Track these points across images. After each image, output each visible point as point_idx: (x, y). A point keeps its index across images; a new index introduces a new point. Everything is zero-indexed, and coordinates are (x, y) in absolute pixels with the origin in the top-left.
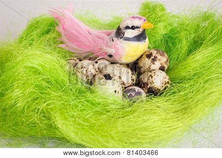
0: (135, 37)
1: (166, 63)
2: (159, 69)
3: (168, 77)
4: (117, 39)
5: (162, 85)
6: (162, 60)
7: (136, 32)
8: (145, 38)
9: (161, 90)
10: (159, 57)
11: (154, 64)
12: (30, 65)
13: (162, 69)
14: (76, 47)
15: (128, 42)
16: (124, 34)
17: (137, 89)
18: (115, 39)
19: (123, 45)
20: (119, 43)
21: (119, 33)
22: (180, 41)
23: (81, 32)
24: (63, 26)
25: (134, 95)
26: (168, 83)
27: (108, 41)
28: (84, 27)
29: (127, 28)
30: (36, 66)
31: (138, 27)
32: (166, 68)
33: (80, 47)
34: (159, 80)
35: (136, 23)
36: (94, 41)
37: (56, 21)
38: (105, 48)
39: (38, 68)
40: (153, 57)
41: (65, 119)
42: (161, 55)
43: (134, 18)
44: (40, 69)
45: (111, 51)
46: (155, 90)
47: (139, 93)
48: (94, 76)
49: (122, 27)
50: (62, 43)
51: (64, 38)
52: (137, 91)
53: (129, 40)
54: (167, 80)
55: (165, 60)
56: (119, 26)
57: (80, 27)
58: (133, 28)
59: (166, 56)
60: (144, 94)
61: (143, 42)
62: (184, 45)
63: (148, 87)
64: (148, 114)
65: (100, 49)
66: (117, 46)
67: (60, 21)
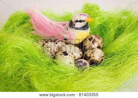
0: (82, 27)
1: (101, 43)
2: (97, 48)
3: (103, 53)
4: (70, 29)
5: (99, 58)
6: (99, 42)
7: (83, 24)
8: (88, 28)
9: (99, 61)
10: (97, 40)
11: (94, 44)
12: (16, 47)
13: (99, 47)
14: (43, 33)
15: (77, 30)
16: (74, 25)
17: (84, 61)
18: (69, 29)
19: (74, 32)
20: (72, 31)
21: (71, 25)
22: (110, 29)
23: (46, 23)
24: (34, 19)
25: (82, 65)
26: (103, 57)
27: (64, 29)
28: (48, 20)
29: (77, 21)
30: (19, 47)
31: (83, 21)
32: (101, 47)
33: (45, 33)
34: (97, 55)
35: (83, 18)
36: (55, 30)
37: (29, 16)
38: (62, 34)
39: (21, 48)
40: (93, 40)
41: (40, 82)
42: (98, 39)
43: (81, 15)
44: (22, 49)
45: (66, 36)
46: (95, 61)
47: (85, 64)
48: (56, 53)
49: (73, 20)
50: (33, 30)
51: (34, 27)
52: (84, 62)
53: (78, 29)
54: (103, 55)
55: (101, 42)
56: (71, 20)
57: (45, 20)
58: (81, 21)
59: (101, 39)
60: (88, 64)
61: (87, 30)
62: (112, 32)
63: (91, 59)
64: (94, 78)
65: (59, 35)
66: (70, 33)
67: (31, 16)
